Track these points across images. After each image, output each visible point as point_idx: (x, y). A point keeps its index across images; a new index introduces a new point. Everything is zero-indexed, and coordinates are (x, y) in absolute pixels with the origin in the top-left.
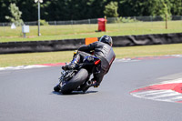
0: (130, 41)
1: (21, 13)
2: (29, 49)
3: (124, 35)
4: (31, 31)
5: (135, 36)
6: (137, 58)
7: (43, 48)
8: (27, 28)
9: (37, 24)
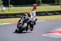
0: (46, 14)
1: (2, 2)
2: (5, 17)
3: (43, 11)
4: (6, 10)
5: (48, 12)
6: (47, 20)
7: (11, 16)
8: (4, 8)
9: (8, 7)
